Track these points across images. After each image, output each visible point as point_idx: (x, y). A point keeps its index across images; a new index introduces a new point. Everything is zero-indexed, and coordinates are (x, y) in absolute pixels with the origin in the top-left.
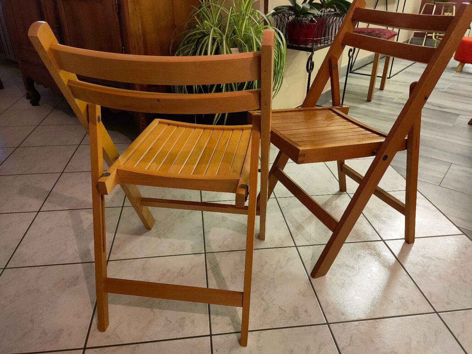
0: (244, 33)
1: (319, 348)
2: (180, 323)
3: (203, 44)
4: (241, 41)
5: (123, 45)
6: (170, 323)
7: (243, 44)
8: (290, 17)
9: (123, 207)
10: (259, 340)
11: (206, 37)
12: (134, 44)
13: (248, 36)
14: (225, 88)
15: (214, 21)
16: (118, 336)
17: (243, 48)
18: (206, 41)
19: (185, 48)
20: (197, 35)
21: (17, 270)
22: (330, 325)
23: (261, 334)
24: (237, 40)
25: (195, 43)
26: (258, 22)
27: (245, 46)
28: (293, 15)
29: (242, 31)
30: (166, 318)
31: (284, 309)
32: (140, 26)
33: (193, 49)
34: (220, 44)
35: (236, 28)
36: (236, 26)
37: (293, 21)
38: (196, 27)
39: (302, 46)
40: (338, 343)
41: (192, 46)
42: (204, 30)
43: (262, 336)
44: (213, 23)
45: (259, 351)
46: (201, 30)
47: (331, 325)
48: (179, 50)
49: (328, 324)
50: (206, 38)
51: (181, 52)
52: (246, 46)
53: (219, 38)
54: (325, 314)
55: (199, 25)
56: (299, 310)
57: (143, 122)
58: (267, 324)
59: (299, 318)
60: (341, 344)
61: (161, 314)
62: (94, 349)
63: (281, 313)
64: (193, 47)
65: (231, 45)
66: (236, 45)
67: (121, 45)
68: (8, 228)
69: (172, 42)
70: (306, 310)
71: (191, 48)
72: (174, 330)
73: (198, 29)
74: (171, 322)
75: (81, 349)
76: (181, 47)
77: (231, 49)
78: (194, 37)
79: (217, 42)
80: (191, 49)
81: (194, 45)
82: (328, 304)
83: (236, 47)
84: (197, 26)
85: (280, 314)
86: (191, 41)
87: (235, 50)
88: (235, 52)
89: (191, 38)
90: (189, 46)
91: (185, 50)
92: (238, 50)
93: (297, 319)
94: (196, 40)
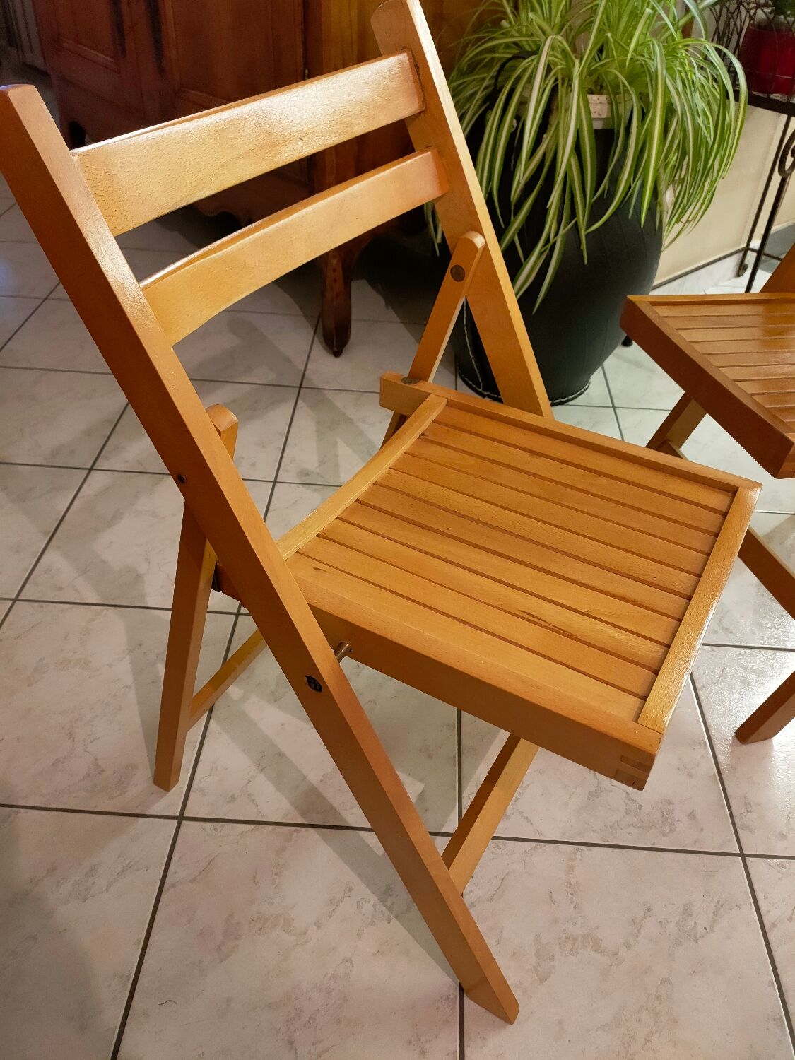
0: (632, 55)
1: (714, 912)
3: (518, 79)
4: (617, 77)
5: (306, 65)
7: (624, 85)
8: (759, 11)
9: (275, 482)
10: (570, 869)
11: (525, 59)
13: (642, 64)
14: (555, 211)
15: (553, 13)
16: (254, 800)
17: (620, 98)
18: (525, 70)
20: (501, 50)
21: (42, 607)
22: (747, 859)
23: (578, 853)
24: (607, 73)
25: (493, 72)
26: (673, 25)
27: (626, 91)
28: (772, 6)
29: (628, 52)
31: (638, 801)
32: (354, 13)
33: (486, 88)
34: (559, 82)
35: (611, 40)
36: (610, 31)
37: (763, 25)
38: (501, 28)
39: (776, 96)
40: (763, 909)
41: (484, 79)
42: (520, 39)
43: (581, 860)
44: (549, 20)
45: (570, 896)
46: (512, 36)
47: (751, 859)
49: (743, 855)
50: (525, 63)
52: (632, 90)
53: (561, 64)
54: (739, 831)
55: (510, 23)
56: (673, 810)
57: (334, 270)
58: (594, 831)
59: (672, 831)
60: (769, 911)
62: (202, 823)
63: (630, 811)
64: (486, 83)
65: (589, 87)
66: (602, 87)
67: (300, 60)
68: (24, 502)
70: (693, 811)
71: (481, 85)
73: (505, 34)
75: (173, 818)
77: (589, 96)
78: (489, 56)
79: (555, 75)
80: (480, 88)
81: (489, 77)
82: (748, 806)
83: (600, 93)
84: (504, 23)
85: (628, 812)
86: (481, 65)
87: (598, 102)
88: (598, 108)
89: (484, 56)
90: (474, 80)
91: (465, 87)
92: (606, 102)
93: (667, 830)
94: (495, 63)
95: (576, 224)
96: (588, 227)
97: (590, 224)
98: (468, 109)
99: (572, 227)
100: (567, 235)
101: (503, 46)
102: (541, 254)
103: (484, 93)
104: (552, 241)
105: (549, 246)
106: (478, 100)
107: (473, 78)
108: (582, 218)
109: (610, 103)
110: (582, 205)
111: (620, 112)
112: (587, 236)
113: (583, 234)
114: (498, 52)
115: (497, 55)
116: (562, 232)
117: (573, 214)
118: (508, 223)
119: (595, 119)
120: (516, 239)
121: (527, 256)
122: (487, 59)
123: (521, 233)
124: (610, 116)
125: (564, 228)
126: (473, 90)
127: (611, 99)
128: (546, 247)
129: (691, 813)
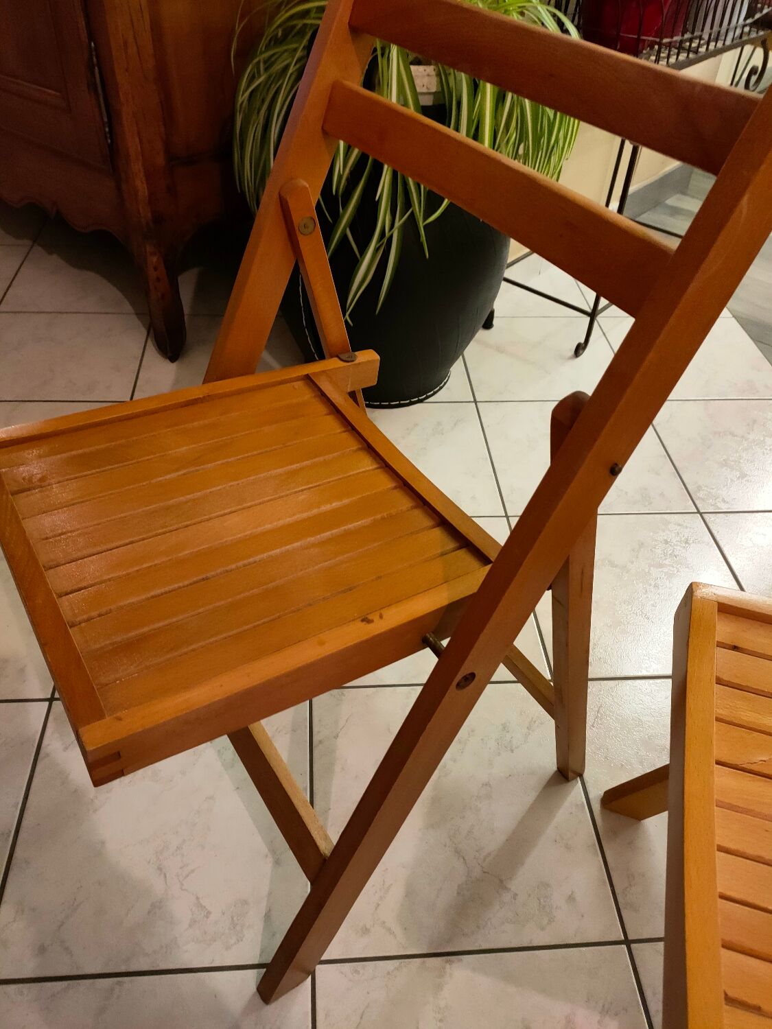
2: (232, 918)
5: (91, 37)
6: (207, 917)
12: (123, 36)
14: (387, 201)
19: (273, 55)
20: (313, 14)
22: (632, 946)
23: (447, 966)
25: (305, 42)
30: (198, 898)
33: (299, 60)
34: (379, 52)
41: (295, 50)
43: (451, 975)
47: (637, 945)
48: (255, 61)
49: (627, 942)
51: (262, 65)
56: (551, 895)
59: (550, 921)
61: (182, 885)
67: (84, 35)
69: (238, 30)
71: (293, 57)
72: (215, 941)
74: (209, 913)
76: (261, 53)
77: (413, 68)
78: (300, 23)
81: (302, 47)
82: (631, 878)
83: (425, 63)
85: (502, 905)
86: (293, 33)
87: (426, 73)
88: (426, 80)
89: (295, 22)
90: (286, 51)
91: (276, 60)
92: (433, 73)
93: (545, 921)
94: (307, 30)
95: (412, 213)
96: (425, 218)
97: (427, 214)
98: (282, 84)
99: (408, 217)
100: (404, 227)
101: (315, 10)
102: (377, 250)
103: (298, 66)
104: (387, 235)
105: (385, 240)
106: (291, 74)
107: (285, 48)
108: (418, 208)
109: (439, 75)
110: (417, 195)
111: (450, 85)
112: (425, 227)
113: (421, 225)
114: (310, 18)
115: (309, 22)
116: (397, 224)
117: (408, 204)
118: (337, 217)
119: (422, 94)
120: (348, 232)
121: (363, 251)
122: (298, 27)
123: (353, 225)
124: (440, 89)
125: (400, 220)
126: (285, 63)
127: (439, 69)
128: (381, 243)
129: (570, 896)
